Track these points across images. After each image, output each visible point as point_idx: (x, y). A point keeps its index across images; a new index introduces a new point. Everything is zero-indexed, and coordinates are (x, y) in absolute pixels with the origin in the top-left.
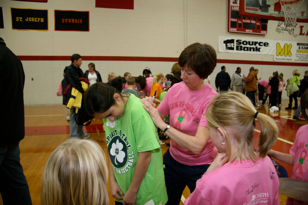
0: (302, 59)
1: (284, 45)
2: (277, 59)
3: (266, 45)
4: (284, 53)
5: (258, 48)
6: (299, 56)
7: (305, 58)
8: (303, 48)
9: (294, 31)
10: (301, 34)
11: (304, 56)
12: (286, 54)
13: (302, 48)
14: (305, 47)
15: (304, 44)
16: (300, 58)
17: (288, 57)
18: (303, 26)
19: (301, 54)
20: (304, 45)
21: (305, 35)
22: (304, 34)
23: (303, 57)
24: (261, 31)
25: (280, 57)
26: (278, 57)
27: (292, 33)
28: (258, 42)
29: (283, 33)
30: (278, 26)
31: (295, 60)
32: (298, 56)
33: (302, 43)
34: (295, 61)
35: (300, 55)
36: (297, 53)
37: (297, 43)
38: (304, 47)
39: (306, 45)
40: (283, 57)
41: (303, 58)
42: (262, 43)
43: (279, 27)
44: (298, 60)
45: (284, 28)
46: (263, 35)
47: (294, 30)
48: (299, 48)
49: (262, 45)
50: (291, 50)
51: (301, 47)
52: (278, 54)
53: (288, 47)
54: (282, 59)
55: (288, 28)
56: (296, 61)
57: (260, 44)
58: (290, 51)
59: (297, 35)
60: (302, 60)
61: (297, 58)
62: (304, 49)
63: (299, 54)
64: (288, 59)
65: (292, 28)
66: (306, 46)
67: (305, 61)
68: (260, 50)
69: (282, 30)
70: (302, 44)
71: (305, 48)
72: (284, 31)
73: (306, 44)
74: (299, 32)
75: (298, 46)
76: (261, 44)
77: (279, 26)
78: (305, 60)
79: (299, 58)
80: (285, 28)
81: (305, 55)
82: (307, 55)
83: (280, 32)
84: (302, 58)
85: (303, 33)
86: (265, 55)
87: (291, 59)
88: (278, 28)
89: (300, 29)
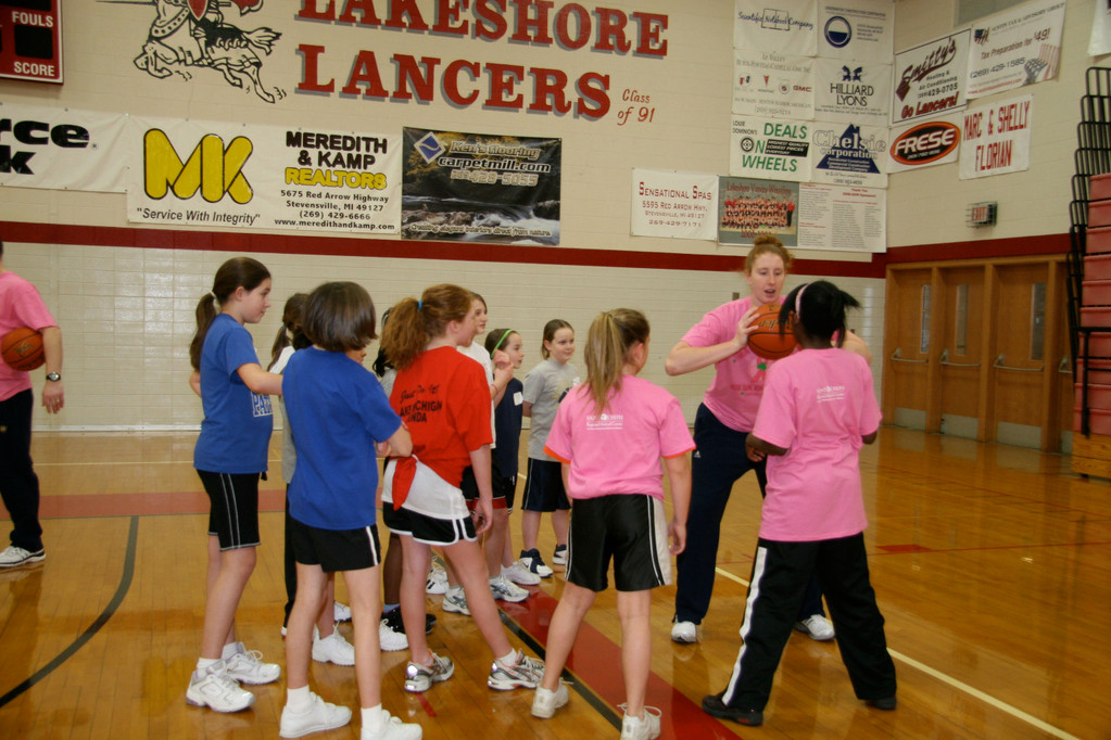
0: (327, 218)
1: (201, 143)
2: (154, 215)
3: (70, 140)
4: (201, 186)
5: (13, 154)
6: (305, 200)
7: (347, 212)
8: (331, 159)
9: (261, 69)
10: (309, 84)
11: (340, 203)
12: (213, 186)
13: (322, 158)
14: (339, 155)
15: (333, 137)
16: (314, 210)
17: (226, 206)
18: (321, 49)
19: (315, 190)
20: (332, 147)
21: (335, 95)
22: (329, 88)
23: (329, 206)
24: (16, 64)
25: (170, 203)
26: (155, 206)
27: (247, 81)
28: (13, 124)
29: (188, 77)
30: (151, 38)
31: (276, 222)
32: (296, 199)
33: (319, 136)
34: (282, 226)
35: (308, 194)
36: (292, 187)
37: (289, 134)
38: (334, 153)
39: (349, 143)
40: (196, 205)
41: (333, 211)
42: (44, 127)
43: (156, 46)
44: (298, 220)
45: (190, 53)
46: (51, 87)
47: (258, 65)
48: (304, 159)
49: (43, 141)
50: (243, 170)
51: (313, 154)
52: (158, 187)
53: (225, 152)
54: (191, 215)
55: (218, 53)
56: (289, 226)
57: (24, 131)
58: (240, 171)
59: (282, 94)
60: (324, 224)
61: (293, 214)
62: (339, 167)
63: (304, 189)
64: (227, 218)
65: (249, 55)
66: (345, 148)
67: (348, 229)
68: (30, 164)
69: (179, 61)
70: (321, 140)
71: (339, 160)
72: (193, 70)
73: (346, 138)
74: (297, 76)
75: (296, 151)
76: (35, 134)
77: (158, 39)
78: (347, 221)
79: (305, 209)
80: (197, 55)
81: (347, 197)
82: (356, 197)
83: (162, 74)
84: (326, 211)
85: (322, 80)
86: (66, 190)
87: (249, 219)
88: (150, 54)
89: (298, 62)
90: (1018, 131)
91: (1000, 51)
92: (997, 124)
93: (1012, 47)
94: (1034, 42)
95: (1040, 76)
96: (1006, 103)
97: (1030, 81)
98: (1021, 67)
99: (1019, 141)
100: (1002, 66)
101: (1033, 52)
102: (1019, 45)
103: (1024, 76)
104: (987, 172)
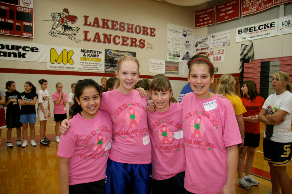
0: (89, 68)
1: (63, 51)
2: (52, 67)
3: (35, 51)
4: (63, 61)
5: (22, 54)
6: (85, 64)
7: (93, 67)
8: (90, 55)
9: (76, 36)
10: (86, 39)
11: (92, 65)
12: (65, 61)
13: (88, 55)
14: (92, 55)
15: (90, 51)
16: (86, 66)
17: (68, 65)
18: (88, 32)
19: (87, 62)
20: (90, 53)
21: (91, 42)
22: (90, 40)
23: (89, 65)
24: (24, 34)
25: (56, 65)
26: (53, 65)
27: (73, 38)
28: (22, 47)
29: (60, 37)
30: (52, 29)
31: (79, 69)
32: (83, 64)
33: (88, 50)
34: (80, 70)
35: (85, 63)
36: (82, 61)
37: (81, 50)
38: (91, 54)
39: (94, 52)
40: (62, 65)
41: (90, 66)
42: (29, 48)
43: (53, 30)
44: (83, 68)
45: (61, 32)
46: (31, 39)
47: (75, 35)
48: (84, 55)
49: (29, 51)
50: (72, 57)
51: (86, 54)
52: (53, 61)
53: (68, 53)
54: (60, 67)
55: (67, 32)
56: (81, 70)
58: (71, 58)
59: (80, 41)
60: (89, 69)
61: (82, 67)
62: (92, 57)
63: (85, 62)
64: (68, 68)
65: (73, 33)
66: (93, 53)
67: (93, 70)
68: (25, 56)
69: (58, 33)
70: (88, 51)
71: (92, 56)
72: (61, 35)
73: (93, 51)
74: (83, 38)
75: (83, 53)
77: (54, 29)
78: (93, 69)
79: (84, 66)
80: (62, 32)
81: (93, 64)
82: (95, 63)
83: (55, 36)
84: (89, 67)
85: (88, 38)
86: (33, 62)
87: (73, 68)
88: (52, 32)
89: (83, 34)
90: (222, 54)
91: (217, 40)
92: (217, 53)
93: (220, 39)
94: (224, 39)
95: (226, 45)
96: (219, 49)
97: (224, 45)
98: (222, 43)
99: (222, 56)
100: (218, 43)
101: (224, 40)
102: (221, 39)
103: (223, 45)
104: (215, 62)
